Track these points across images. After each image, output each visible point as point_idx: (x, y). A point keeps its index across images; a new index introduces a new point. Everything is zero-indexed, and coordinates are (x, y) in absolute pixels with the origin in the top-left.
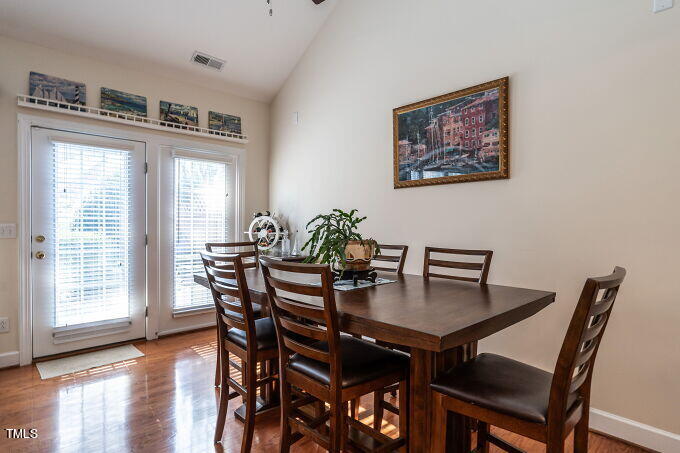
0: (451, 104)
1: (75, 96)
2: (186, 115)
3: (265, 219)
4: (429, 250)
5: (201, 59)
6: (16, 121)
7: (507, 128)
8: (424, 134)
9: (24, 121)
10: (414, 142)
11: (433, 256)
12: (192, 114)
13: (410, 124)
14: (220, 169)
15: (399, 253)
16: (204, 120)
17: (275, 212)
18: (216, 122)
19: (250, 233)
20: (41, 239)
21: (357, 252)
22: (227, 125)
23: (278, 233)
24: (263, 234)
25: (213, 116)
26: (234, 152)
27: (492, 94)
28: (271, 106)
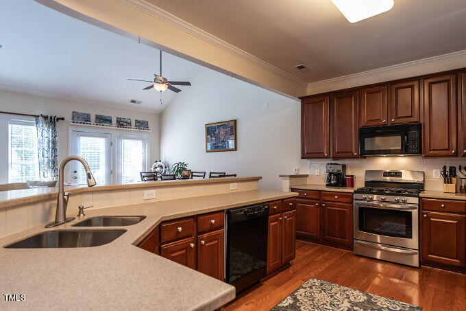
0: (222, 125)
1: (86, 119)
2: (126, 122)
3: (158, 163)
4: (211, 173)
5: (132, 101)
6: (68, 130)
7: (236, 135)
8: (214, 134)
9: (71, 129)
10: (212, 137)
11: (212, 175)
12: (129, 121)
13: (210, 130)
14: (140, 143)
15: (203, 174)
16: (133, 123)
17: (163, 160)
18: (138, 124)
19: (152, 169)
20: (75, 172)
21: (186, 173)
22: (142, 125)
23: (164, 168)
24: (158, 169)
25: (137, 121)
26: (145, 136)
27: (232, 124)
28: (160, 116)
